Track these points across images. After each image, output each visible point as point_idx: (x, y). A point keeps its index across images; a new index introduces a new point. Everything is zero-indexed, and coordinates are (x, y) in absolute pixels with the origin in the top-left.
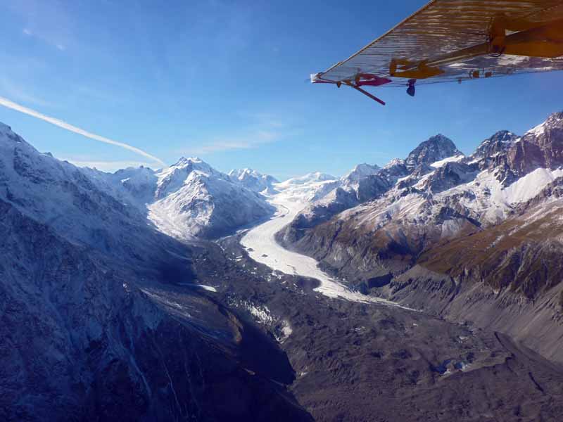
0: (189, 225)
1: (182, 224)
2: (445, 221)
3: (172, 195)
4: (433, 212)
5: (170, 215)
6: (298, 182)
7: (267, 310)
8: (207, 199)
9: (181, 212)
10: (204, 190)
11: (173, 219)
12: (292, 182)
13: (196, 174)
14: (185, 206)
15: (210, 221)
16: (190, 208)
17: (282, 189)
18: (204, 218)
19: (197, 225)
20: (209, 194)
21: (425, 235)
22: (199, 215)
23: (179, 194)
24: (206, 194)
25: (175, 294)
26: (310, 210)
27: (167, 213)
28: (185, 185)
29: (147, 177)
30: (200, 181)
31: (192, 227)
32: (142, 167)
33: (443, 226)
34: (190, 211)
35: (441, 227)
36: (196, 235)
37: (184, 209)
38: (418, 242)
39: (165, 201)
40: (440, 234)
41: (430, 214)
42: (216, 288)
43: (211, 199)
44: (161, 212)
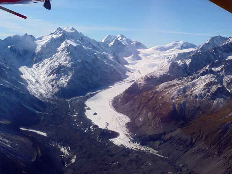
0: (53, 86)
1: (48, 84)
2: (218, 98)
3: (46, 60)
4: (211, 91)
5: (42, 76)
6: (163, 49)
7: (69, 149)
8: (69, 65)
9: (49, 75)
10: (69, 58)
11: (43, 80)
12: (157, 49)
13: (67, 43)
14: (53, 71)
15: (68, 83)
16: (56, 73)
17: (146, 55)
18: (64, 81)
19: (58, 86)
20: (72, 61)
21: (200, 107)
22: (61, 78)
23: (51, 59)
24: (69, 62)
25: (9, 135)
26: (144, 80)
27: (40, 75)
28: (58, 52)
29: (29, 44)
30: (68, 50)
31: (54, 88)
32: (26, 34)
33: (215, 102)
34: (55, 75)
35: (213, 102)
36: (56, 95)
37: (52, 73)
38: (193, 112)
39: (41, 65)
40: (209, 108)
41: (209, 91)
42: (47, 134)
43: (72, 65)
44: (36, 73)
